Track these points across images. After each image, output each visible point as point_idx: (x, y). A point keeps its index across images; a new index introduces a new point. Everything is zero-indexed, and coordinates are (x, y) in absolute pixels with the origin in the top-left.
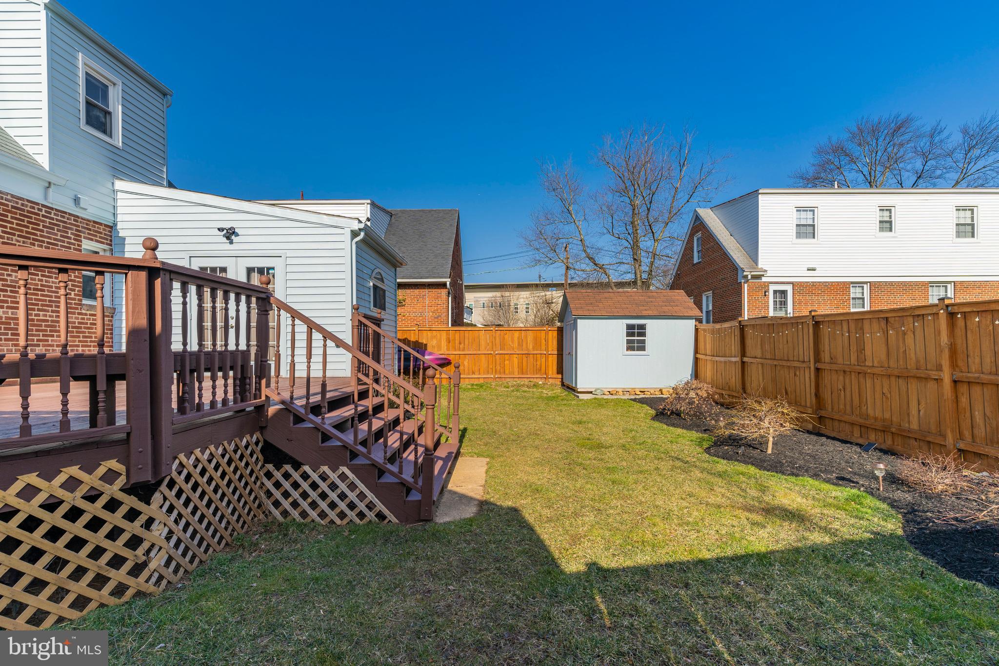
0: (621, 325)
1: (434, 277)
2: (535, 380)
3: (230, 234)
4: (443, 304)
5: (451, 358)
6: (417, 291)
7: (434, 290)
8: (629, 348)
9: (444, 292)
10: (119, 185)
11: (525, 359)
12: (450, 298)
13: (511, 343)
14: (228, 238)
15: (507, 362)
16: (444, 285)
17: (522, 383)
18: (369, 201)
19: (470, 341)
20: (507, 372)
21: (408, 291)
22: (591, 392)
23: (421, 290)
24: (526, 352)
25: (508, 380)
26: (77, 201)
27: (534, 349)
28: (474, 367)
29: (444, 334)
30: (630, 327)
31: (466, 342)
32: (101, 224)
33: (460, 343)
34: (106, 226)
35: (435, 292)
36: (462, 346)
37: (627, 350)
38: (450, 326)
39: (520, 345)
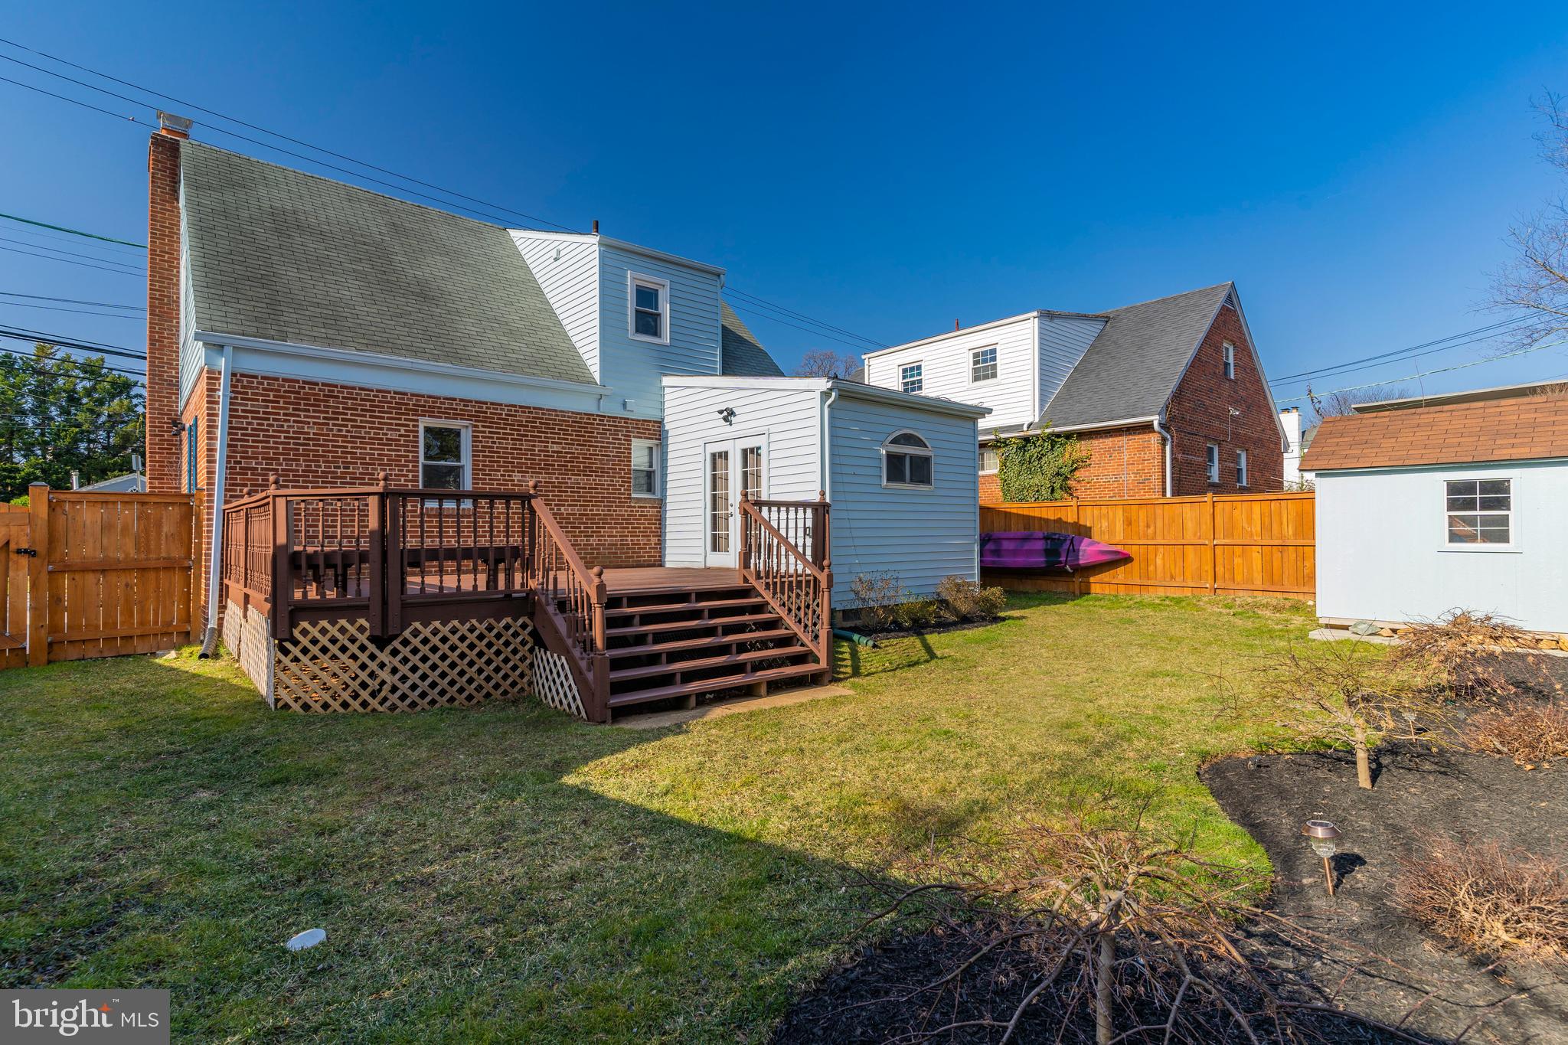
0: (1434, 486)
1: (1134, 416)
2: (1301, 597)
3: (728, 415)
4: (1154, 458)
5: (1133, 551)
6: (1109, 442)
7: (1136, 437)
8: (1454, 537)
9: (1154, 439)
10: (667, 381)
11: (1277, 555)
12: (1168, 448)
13: (1245, 525)
14: (726, 419)
15: (1238, 561)
16: (1147, 428)
17: (1265, 601)
18: (1035, 314)
19: (1166, 521)
20: (1238, 578)
21: (1095, 442)
22: (1346, 628)
23: (1116, 439)
24: (1279, 542)
25: (1241, 593)
26: (624, 405)
27: (1296, 535)
28: (1173, 567)
29: (1120, 511)
30: (1453, 488)
31: (1159, 524)
32: (650, 421)
33: (1148, 526)
34: (655, 422)
35: (1138, 439)
36: (1150, 531)
37: (1451, 541)
38: (1168, 494)
39: (1267, 528)
